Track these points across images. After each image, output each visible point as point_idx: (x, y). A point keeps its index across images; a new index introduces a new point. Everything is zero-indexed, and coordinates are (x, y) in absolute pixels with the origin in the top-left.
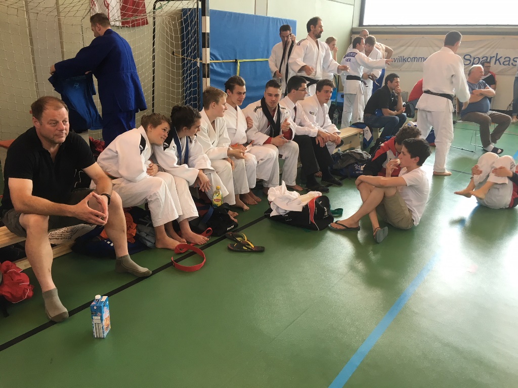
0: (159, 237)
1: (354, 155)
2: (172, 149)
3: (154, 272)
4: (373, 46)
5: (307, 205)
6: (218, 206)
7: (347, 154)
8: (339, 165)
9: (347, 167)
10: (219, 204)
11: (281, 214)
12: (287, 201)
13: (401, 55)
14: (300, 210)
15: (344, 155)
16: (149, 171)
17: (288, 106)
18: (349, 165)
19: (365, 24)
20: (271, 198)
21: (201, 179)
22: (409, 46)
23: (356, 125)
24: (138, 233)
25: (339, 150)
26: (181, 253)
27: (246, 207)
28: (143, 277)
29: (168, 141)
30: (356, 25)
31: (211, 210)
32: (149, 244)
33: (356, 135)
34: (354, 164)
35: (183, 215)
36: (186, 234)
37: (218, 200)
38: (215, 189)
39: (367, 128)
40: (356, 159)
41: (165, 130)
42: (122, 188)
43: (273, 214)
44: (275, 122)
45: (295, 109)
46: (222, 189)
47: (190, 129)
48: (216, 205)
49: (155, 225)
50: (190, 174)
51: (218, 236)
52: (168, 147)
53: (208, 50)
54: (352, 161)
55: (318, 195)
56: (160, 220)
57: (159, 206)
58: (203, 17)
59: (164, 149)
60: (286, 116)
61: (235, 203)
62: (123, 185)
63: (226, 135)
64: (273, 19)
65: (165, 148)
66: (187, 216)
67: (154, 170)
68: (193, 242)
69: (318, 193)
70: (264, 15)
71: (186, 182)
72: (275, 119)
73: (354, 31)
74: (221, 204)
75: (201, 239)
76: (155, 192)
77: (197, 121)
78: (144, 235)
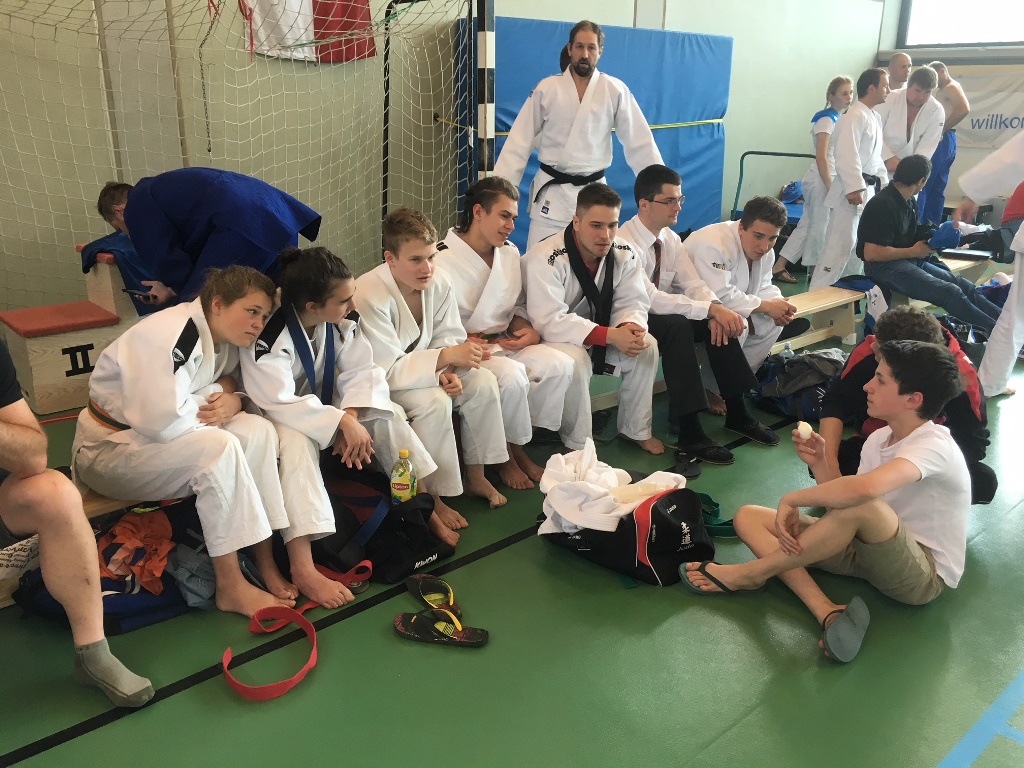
0: (221, 582)
1: (820, 366)
2: (278, 356)
3: (162, 694)
4: (929, 92)
5: (630, 515)
6: (403, 500)
7: (801, 362)
8: (776, 388)
9: (797, 395)
10: (405, 495)
11: (567, 531)
12: (580, 500)
13: (997, 111)
14: (610, 526)
15: (792, 363)
16: (206, 414)
17: (636, 241)
18: (803, 389)
19: (909, 42)
20: (547, 484)
21: (346, 436)
22: (1015, 91)
23: (848, 282)
24: (170, 570)
25: (787, 348)
26: (264, 634)
27: (497, 498)
28: (124, 709)
29: (269, 335)
30: (888, 44)
31: (381, 512)
32: (192, 600)
33: (846, 306)
34: (816, 386)
35: (293, 526)
36: (301, 575)
37: (403, 487)
38: (396, 458)
39: (876, 290)
40: (822, 376)
41: (255, 312)
42: (131, 454)
43: (546, 528)
44: (600, 288)
45: (657, 246)
46: (417, 457)
47: (323, 305)
48: (397, 499)
49: (214, 552)
50: (320, 419)
51: (389, 583)
52: (267, 351)
53: (491, 108)
54: (811, 380)
55: (672, 486)
56: (220, 541)
57: (219, 507)
58: (480, 34)
59: (257, 357)
60: (629, 267)
61: (460, 491)
62: (134, 447)
63: (453, 321)
64: (674, 35)
65: (259, 355)
66: (300, 532)
67: (221, 411)
68: (315, 600)
69: (675, 479)
70: (657, 27)
71: (305, 442)
72: (598, 279)
73: (882, 58)
74: (409, 497)
75: (334, 591)
76: (205, 471)
77: (337, 287)
78: (182, 575)
